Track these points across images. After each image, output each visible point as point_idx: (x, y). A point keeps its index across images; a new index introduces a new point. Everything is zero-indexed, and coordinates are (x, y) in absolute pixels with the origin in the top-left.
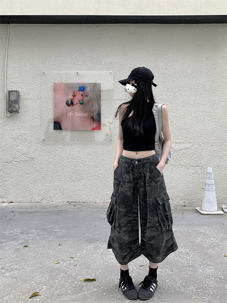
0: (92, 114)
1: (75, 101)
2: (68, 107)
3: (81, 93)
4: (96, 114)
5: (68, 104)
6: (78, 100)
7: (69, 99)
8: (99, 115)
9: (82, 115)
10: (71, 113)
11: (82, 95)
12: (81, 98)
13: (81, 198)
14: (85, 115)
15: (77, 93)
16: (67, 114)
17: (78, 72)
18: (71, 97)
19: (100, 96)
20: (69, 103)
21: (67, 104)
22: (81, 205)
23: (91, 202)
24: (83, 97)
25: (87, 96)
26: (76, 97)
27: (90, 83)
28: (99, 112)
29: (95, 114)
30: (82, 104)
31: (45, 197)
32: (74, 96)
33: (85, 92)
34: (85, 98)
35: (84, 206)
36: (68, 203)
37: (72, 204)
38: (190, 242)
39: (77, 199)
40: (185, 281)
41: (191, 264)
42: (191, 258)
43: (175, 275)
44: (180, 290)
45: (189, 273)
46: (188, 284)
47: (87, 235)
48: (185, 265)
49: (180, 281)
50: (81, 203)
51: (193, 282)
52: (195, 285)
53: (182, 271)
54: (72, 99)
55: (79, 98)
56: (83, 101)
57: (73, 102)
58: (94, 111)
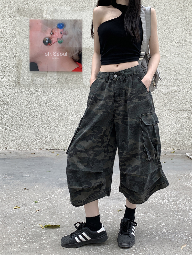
0: (72, 54)
1: (54, 40)
2: (45, 46)
3: (60, 30)
4: (77, 54)
5: (46, 43)
6: (57, 38)
7: (47, 37)
8: (80, 55)
9: (61, 54)
11: (61, 33)
12: (60, 36)
13: (61, 145)
15: (56, 31)
16: (44, 54)
17: (57, 7)
18: (49, 35)
19: (81, 34)
20: (47, 41)
21: (44, 42)
22: (61, 152)
25: (67, 34)
26: (54, 36)
27: (70, 20)
28: (80, 52)
29: (76, 53)
30: (61, 43)
31: (21, 144)
32: (52, 34)
33: (65, 29)
34: (64, 37)
35: (63, 153)
36: (47, 151)
37: (51, 152)
38: (180, 185)
39: (57, 146)
40: (172, 227)
41: (181, 208)
42: (180, 201)
43: (160, 220)
44: (166, 238)
45: (177, 218)
46: (177, 230)
47: (60, 179)
48: (173, 209)
49: (166, 227)
50: (62, 150)
51: (183, 228)
52: (186, 231)
53: (169, 216)
54: (49, 38)
55: (58, 37)
56: (62, 40)
57: (51, 40)
58: (74, 51)
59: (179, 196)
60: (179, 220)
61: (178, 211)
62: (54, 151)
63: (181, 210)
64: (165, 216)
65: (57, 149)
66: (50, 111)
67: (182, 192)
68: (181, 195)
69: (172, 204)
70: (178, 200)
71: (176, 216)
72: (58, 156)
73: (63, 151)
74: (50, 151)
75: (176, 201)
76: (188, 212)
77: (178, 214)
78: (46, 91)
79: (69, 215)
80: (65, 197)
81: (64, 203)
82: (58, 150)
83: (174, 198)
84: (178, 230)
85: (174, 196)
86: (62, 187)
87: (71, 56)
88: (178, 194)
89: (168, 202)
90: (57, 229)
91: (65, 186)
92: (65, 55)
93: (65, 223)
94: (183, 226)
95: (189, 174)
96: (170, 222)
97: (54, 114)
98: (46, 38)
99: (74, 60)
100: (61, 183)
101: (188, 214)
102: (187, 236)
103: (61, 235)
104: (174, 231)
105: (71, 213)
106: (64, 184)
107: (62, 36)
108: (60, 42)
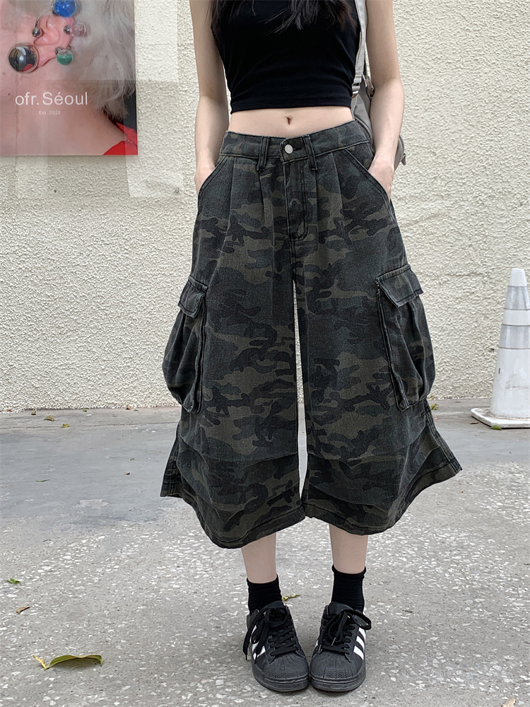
0: (103, 97)
1: (43, 52)
4: (119, 98)
5: (17, 62)
6: (53, 48)
7: (21, 45)
8: (130, 100)
9: (69, 100)
10: (27, 96)
11: (65, 31)
12: (63, 41)
13: (73, 394)
14: (79, 101)
16: (12, 99)
18: (26, 37)
19: (132, 33)
20: (21, 58)
21: (13, 61)
22: (75, 416)
23: (110, 408)
24: (72, 38)
25: (86, 34)
26: (44, 39)
29: (117, 96)
30: (66, 62)
32: (38, 34)
33: (78, 17)
34: (77, 42)
35: (84, 418)
36: (29, 414)
37: (41, 417)
38: (466, 510)
39: (59, 398)
40: (463, 645)
41: (480, 582)
42: (476, 561)
43: (422, 624)
44: (448, 682)
45: (474, 614)
46: (479, 656)
47: (84, 503)
48: (457, 588)
49: (444, 647)
50: (76, 411)
51: (496, 648)
52: (508, 657)
53: (448, 610)
54: (30, 46)
55: (57, 42)
56: (69, 52)
57: (33, 55)
58: (111, 89)
59: (469, 545)
60: (482, 622)
61: (474, 593)
62: (52, 413)
63: (483, 588)
64: (434, 609)
65: (61, 407)
66: (36, 285)
67: (477, 532)
68: (475, 540)
69: (450, 571)
70: (468, 557)
71: (468, 609)
72: (66, 429)
73: (81, 412)
74: (38, 413)
75: (462, 559)
76: (506, 594)
77: (475, 602)
78: (23, 219)
79: (128, 619)
80: (110, 560)
81: (108, 579)
82: (65, 411)
83: (455, 552)
84: (481, 654)
85: (454, 544)
86: (93, 530)
87: (99, 105)
88: (465, 536)
89: (438, 565)
90: (95, 670)
91: (104, 525)
92: (82, 103)
93: (119, 647)
94: (496, 642)
95: (488, 475)
96: (455, 630)
97: (49, 294)
98: (19, 48)
99: (110, 118)
100: (89, 517)
101: (507, 601)
102: (514, 673)
103: (108, 686)
104: (469, 659)
105: (132, 612)
106: (100, 517)
107: (70, 41)
108: (64, 60)
